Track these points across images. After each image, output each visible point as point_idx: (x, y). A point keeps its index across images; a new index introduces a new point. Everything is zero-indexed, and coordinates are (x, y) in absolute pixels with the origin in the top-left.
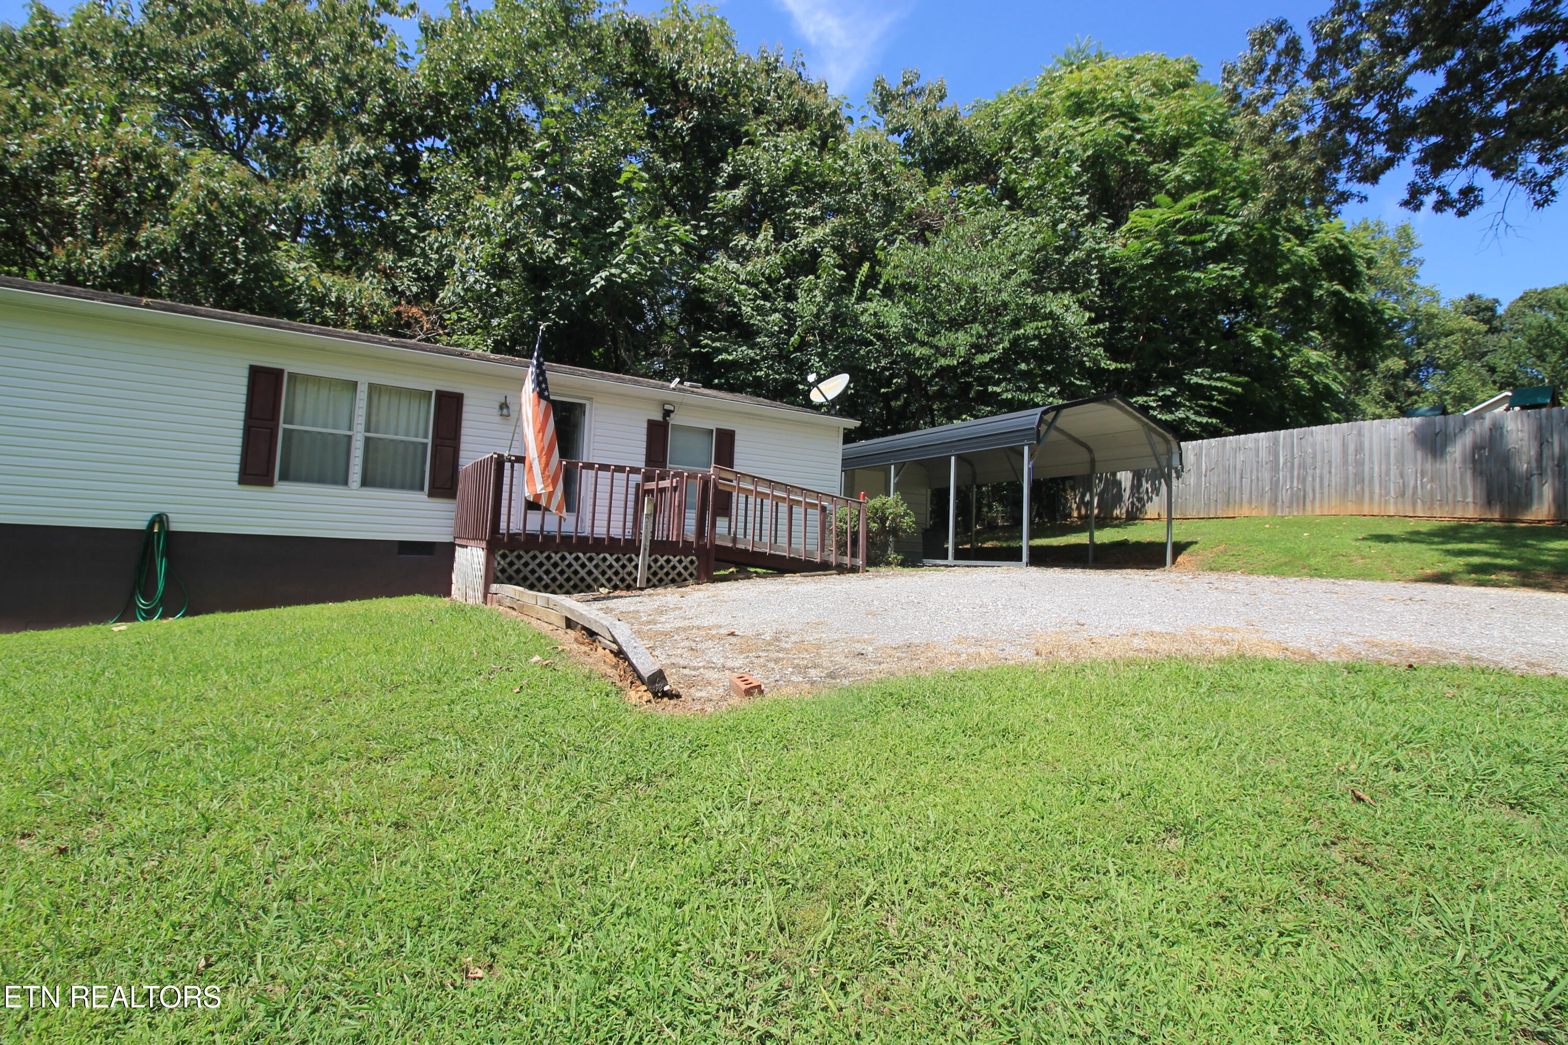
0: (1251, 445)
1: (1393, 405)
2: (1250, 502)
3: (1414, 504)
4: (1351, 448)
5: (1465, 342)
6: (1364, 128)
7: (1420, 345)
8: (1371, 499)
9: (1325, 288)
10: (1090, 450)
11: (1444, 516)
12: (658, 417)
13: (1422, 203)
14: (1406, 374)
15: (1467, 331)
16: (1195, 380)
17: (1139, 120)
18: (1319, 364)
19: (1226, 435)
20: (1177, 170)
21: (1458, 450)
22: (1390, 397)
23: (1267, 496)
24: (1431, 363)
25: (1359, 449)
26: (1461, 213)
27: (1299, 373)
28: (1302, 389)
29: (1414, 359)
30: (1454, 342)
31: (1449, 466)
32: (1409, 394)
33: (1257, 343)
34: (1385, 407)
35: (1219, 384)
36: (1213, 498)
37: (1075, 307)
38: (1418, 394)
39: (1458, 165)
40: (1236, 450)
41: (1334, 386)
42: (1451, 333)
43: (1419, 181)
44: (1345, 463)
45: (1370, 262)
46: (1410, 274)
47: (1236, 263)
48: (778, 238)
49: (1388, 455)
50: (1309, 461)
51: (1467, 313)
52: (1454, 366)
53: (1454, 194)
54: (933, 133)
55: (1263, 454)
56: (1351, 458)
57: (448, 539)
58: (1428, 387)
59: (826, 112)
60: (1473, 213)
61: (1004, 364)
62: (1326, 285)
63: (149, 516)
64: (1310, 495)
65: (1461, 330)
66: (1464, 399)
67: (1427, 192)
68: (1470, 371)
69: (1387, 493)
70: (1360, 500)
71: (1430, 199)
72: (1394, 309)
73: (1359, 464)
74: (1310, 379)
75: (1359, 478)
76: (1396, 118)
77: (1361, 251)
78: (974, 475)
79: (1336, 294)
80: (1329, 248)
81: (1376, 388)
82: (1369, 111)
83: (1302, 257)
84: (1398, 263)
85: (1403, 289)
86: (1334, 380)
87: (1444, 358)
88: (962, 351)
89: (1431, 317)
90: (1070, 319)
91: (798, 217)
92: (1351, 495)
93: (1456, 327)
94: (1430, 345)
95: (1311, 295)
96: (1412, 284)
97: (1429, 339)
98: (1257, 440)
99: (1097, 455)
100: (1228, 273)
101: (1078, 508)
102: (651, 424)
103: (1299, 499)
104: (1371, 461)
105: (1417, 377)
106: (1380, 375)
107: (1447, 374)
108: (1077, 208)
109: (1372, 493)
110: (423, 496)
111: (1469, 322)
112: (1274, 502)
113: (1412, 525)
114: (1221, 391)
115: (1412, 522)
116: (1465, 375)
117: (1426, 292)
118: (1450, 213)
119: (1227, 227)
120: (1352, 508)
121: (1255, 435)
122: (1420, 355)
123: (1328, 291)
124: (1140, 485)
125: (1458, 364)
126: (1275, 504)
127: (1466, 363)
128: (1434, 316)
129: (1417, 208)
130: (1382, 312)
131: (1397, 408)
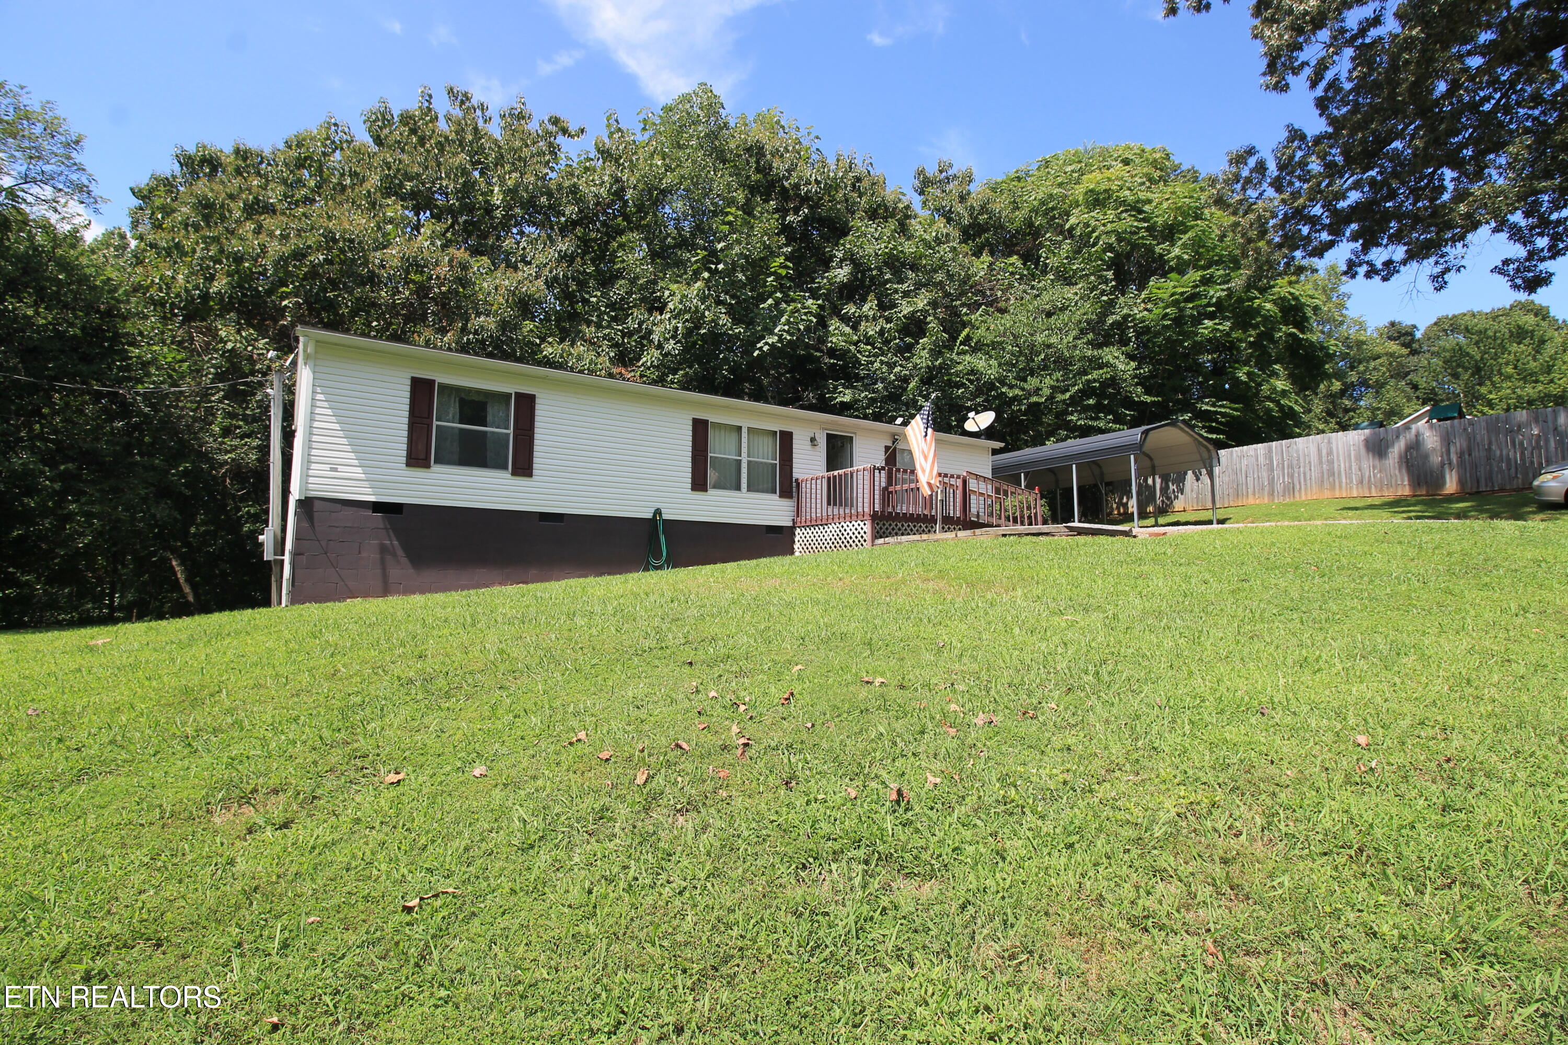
0: (1252, 453)
1: (1333, 421)
2: (1254, 494)
3: (1370, 489)
4: (1324, 452)
5: (1390, 364)
6: (1313, 221)
7: (1352, 368)
8: (1340, 487)
9: (1284, 331)
10: (1151, 459)
11: (1390, 494)
12: (889, 444)
13: (1356, 273)
14: (1342, 393)
15: (1391, 355)
16: (1205, 407)
17: (1145, 212)
18: (1284, 391)
19: (1233, 446)
20: (1176, 251)
21: (1397, 449)
22: (1330, 414)
23: (1266, 489)
24: (1364, 383)
25: (1330, 453)
26: (1385, 279)
27: (1269, 398)
28: (1272, 410)
29: (1348, 380)
30: (1381, 365)
31: (1391, 461)
32: (1346, 411)
33: (1244, 378)
34: (1327, 422)
35: (1223, 410)
36: (1226, 493)
37: (1122, 358)
38: (1354, 410)
39: (1381, 245)
40: (1241, 457)
41: (1297, 408)
42: (1378, 357)
43: (1354, 257)
44: (1321, 462)
45: (1316, 309)
46: (1341, 306)
47: (1225, 318)
48: (882, 307)
49: (1350, 456)
50: (1295, 462)
51: (1390, 338)
52: (1382, 385)
53: (1379, 266)
54: (971, 215)
55: (1261, 460)
56: (1324, 459)
57: (790, 524)
58: (1362, 403)
59: (901, 206)
60: (1393, 279)
61: (1075, 401)
62: (1284, 328)
63: (653, 510)
64: (1297, 487)
65: (1386, 354)
66: (1394, 413)
67: (1360, 265)
68: (1396, 389)
69: (1351, 482)
70: (1333, 488)
71: (1362, 270)
72: (1336, 345)
73: (1331, 462)
74: (1278, 403)
75: (1331, 473)
76: (1335, 213)
77: (1309, 301)
78: (1057, 481)
79: (1292, 335)
80: (1283, 299)
81: (1318, 407)
82: (1317, 210)
83: (1268, 311)
84: (1329, 299)
85: (1335, 320)
86: (1296, 403)
87: (1374, 379)
88: (1047, 392)
89: (1360, 344)
90: (1121, 367)
91: (896, 291)
92: (1326, 485)
93: (1382, 351)
94: (1361, 368)
95: (1273, 336)
96: (1342, 315)
97: (1360, 362)
98: (1256, 450)
99: (1156, 462)
100: (1220, 327)
101: (1118, 508)
102: (887, 448)
103: (1290, 489)
104: (1339, 460)
105: (1351, 395)
106: (1320, 395)
107: (1377, 392)
108: (1106, 282)
109: (1340, 483)
110: (776, 497)
111: (1393, 347)
112: (1272, 494)
113: (1369, 501)
114: (1224, 415)
115: (1370, 500)
116: (1394, 393)
117: (1355, 322)
118: (1377, 279)
119: (1216, 292)
120: (1327, 494)
121: (1254, 446)
122: (1353, 377)
123: (1285, 333)
124: (1168, 487)
125: (1387, 383)
126: (1273, 494)
127: (1392, 382)
128: (1363, 343)
129: (1353, 276)
130: (1327, 348)
131: (1337, 423)
